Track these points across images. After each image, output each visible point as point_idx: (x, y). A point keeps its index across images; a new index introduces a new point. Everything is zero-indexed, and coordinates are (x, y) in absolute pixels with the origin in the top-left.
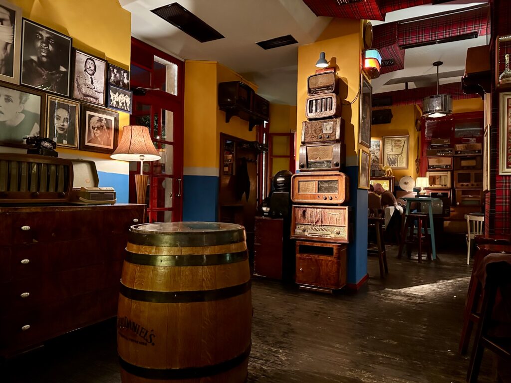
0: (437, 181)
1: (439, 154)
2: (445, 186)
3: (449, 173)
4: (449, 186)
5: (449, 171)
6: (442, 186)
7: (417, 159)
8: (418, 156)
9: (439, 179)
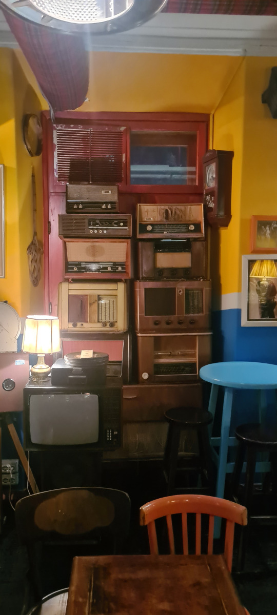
0: (91, 311)
1: (93, 230)
2: (112, 325)
3: (121, 288)
4: (121, 325)
5: (120, 280)
6: (104, 324)
7: (33, 243)
8: (35, 234)
9: (95, 306)
